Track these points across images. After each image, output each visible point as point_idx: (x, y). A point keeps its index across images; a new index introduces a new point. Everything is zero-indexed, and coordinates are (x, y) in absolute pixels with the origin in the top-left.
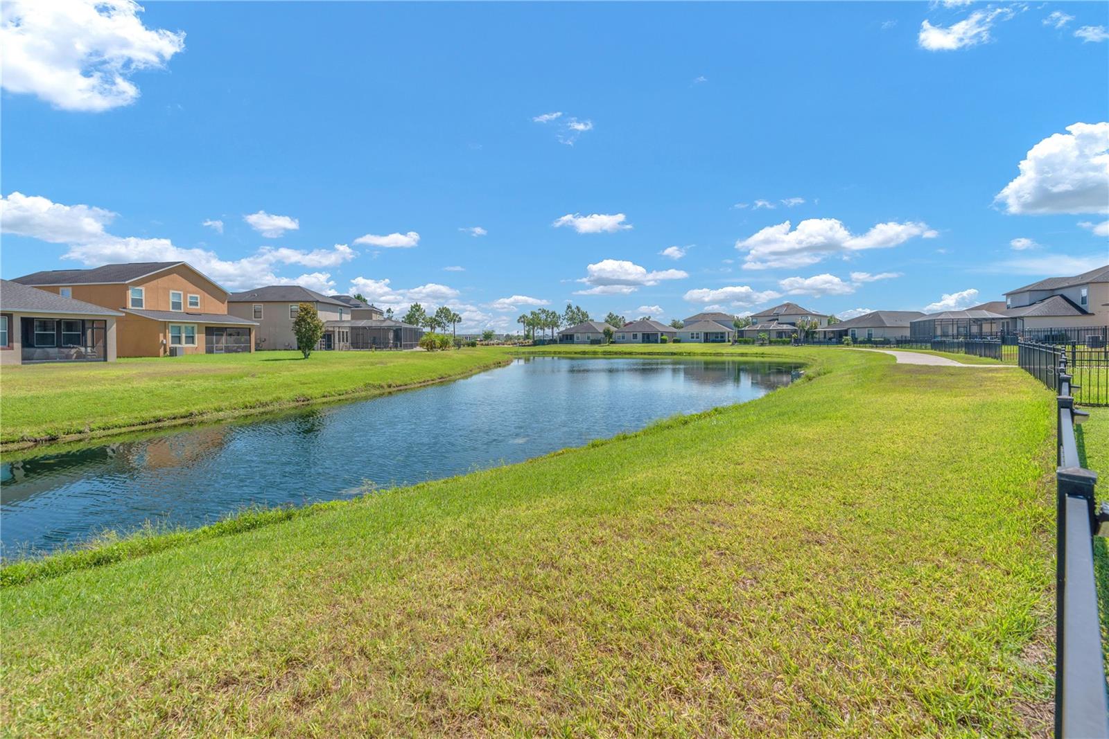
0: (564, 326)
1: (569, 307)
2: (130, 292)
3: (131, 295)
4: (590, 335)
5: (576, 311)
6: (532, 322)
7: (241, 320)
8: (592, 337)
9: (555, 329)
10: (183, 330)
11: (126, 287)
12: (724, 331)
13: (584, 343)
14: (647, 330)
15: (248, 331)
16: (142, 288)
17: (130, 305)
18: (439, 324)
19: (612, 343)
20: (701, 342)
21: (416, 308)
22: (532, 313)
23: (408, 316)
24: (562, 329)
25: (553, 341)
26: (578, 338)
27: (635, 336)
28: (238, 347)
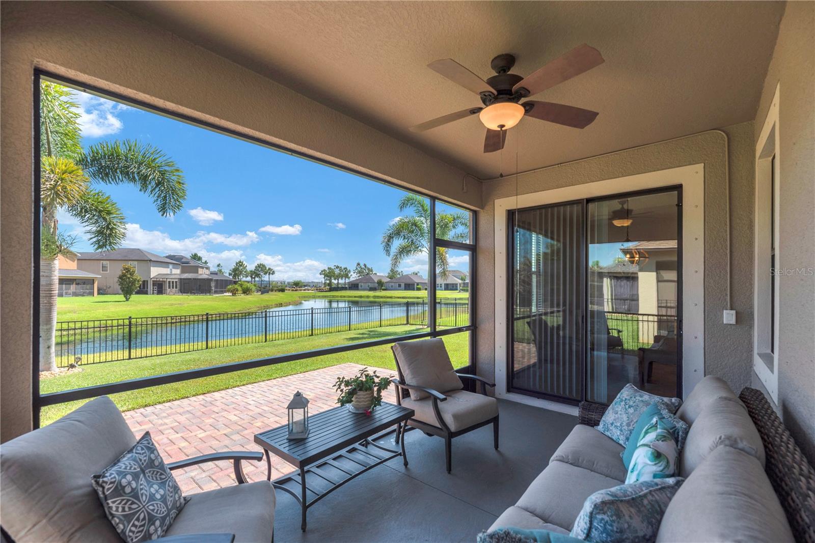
0: (354, 277)
1: (359, 264)
4: (370, 284)
5: (363, 267)
6: (329, 274)
7: (88, 273)
8: (371, 285)
9: (347, 279)
12: (456, 282)
13: (364, 290)
14: (408, 282)
18: (258, 275)
19: (384, 290)
20: (442, 290)
21: (240, 264)
22: (329, 268)
23: (233, 269)
24: (352, 279)
25: (343, 289)
26: (361, 286)
27: (400, 286)
28: (84, 292)
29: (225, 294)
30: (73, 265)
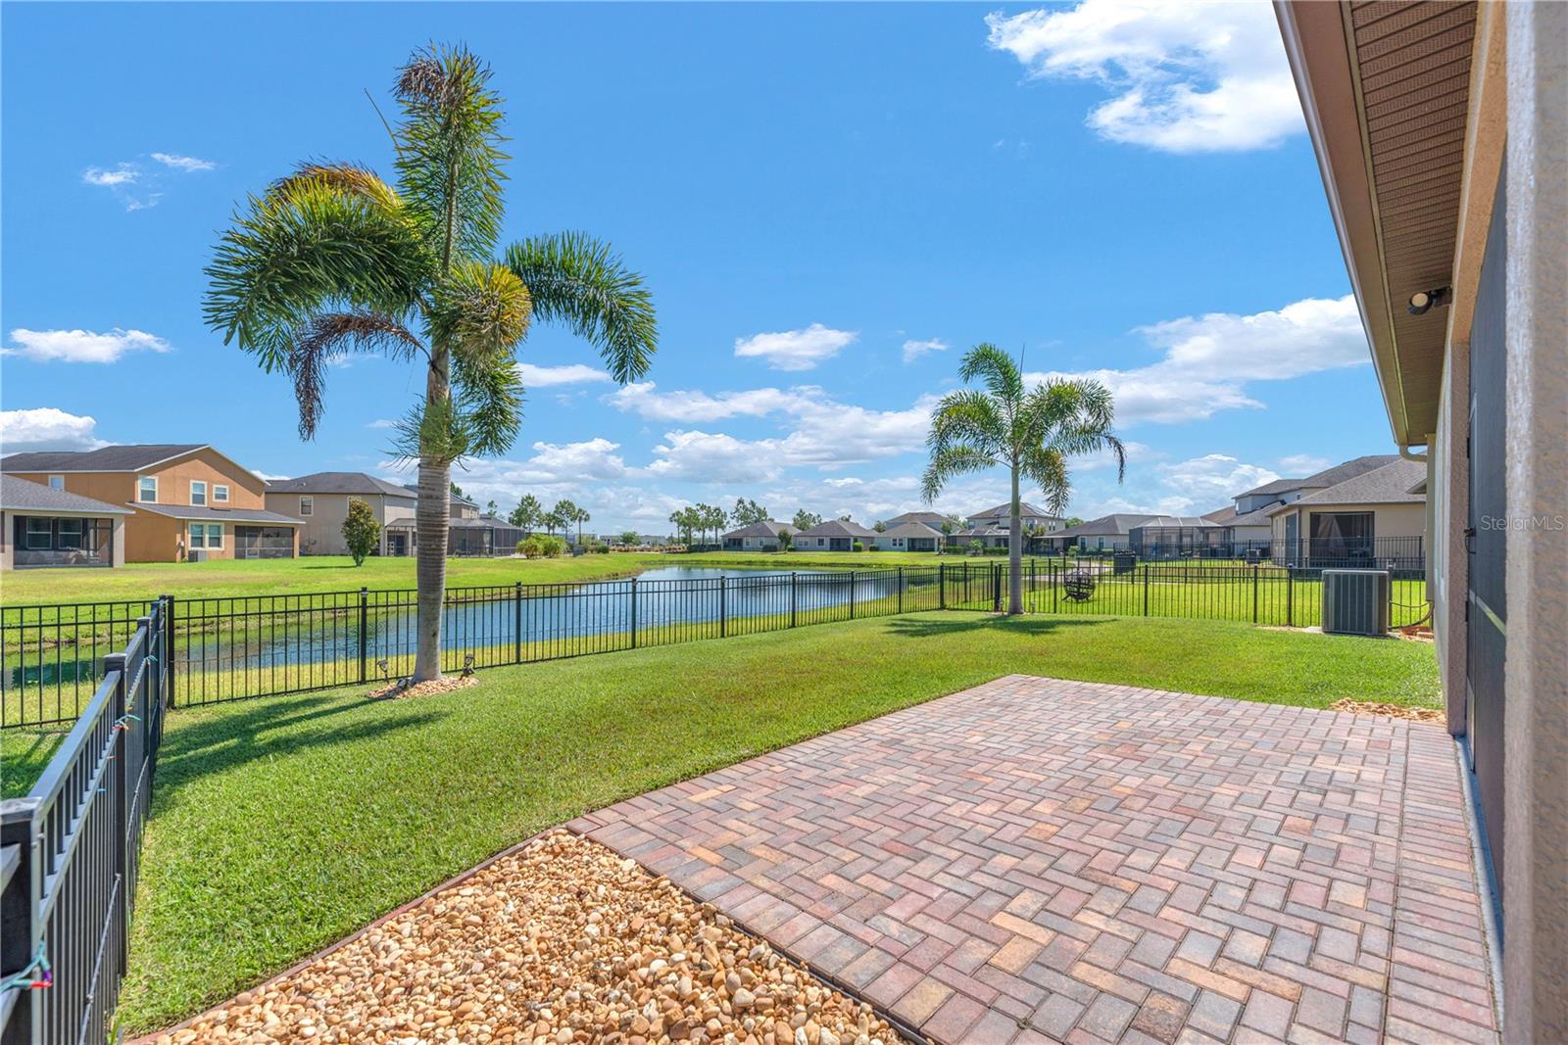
0: (732, 526)
1: (741, 502)
2: (139, 482)
3: (140, 486)
4: (763, 539)
5: (749, 506)
6: (687, 521)
7: (283, 517)
8: (766, 542)
9: (719, 530)
10: (206, 529)
11: (135, 477)
12: (932, 536)
13: (753, 550)
14: (837, 535)
15: (291, 531)
16: (155, 478)
17: (139, 499)
18: (560, 522)
19: (791, 550)
20: (903, 551)
21: (529, 501)
22: (687, 509)
23: (517, 511)
24: (729, 530)
25: (715, 548)
26: (748, 543)
27: (821, 542)
28: (277, 552)
29: (512, 556)
30: (258, 502)
